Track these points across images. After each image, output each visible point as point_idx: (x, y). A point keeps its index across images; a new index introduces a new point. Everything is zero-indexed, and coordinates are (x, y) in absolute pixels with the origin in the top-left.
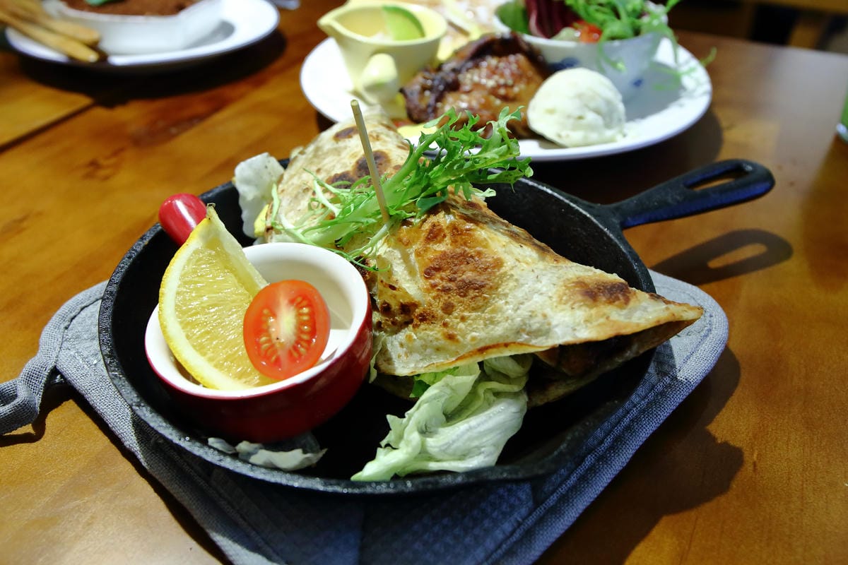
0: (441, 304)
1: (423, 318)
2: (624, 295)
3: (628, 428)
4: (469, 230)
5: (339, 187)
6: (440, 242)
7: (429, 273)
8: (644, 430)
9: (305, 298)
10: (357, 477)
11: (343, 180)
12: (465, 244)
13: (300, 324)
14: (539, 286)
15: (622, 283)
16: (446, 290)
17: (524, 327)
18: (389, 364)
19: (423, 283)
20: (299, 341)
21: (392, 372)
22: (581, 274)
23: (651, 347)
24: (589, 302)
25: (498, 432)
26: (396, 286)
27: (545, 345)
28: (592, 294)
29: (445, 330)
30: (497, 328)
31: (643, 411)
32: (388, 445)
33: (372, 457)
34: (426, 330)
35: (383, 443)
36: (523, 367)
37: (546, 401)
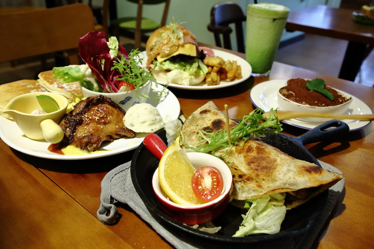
0: (255, 175)
1: (248, 179)
2: (320, 171)
4: (264, 149)
5: (207, 132)
6: (252, 152)
7: (249, 164)
9: (214, 172)
10: (234, 236)
11: (207, 129)
12: (262, 153)
13: (213, 182)
14: (290, 168)
15: (317, 167)
16: (257, 170)
17: (287, 182)
18: (235, 196)
19: (247, 167)
20: (213, 188)
21: (237, 199)
22: (302, 164)
23: (325, 189)
24: (308, 173)
25: (280, 219)
26: (238, 169)
27: (296, 189)
28: (309, 170)
29: (257, 184)
30: (277, 183)
32: (243, 225)
33: (238, 229)
34: (249, 184)
35: (241, 224)
36: (283, 196)
37: (292, 208)
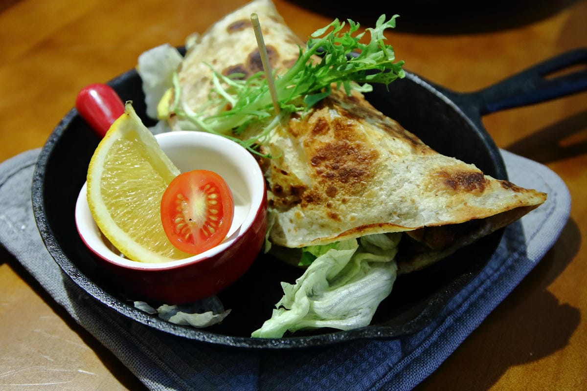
0: (325, 188)
1: (311, 199)
2: (480, 184)
3: (482, 296)
4: (350, 125)
5: (234, 79)
6: (324, 134)
7: (316, 161)
8: (496, 298)
9: (212, 185)
10: (256, 334)
11: (235, 72)
12: (347, 137)
13: (210, 207)
14: (408, 175)
15: (478, 173)
16: (330, 177)
17: (395, 210)
18: (281, 237)
19: (311, 170)
20: (208, 222)
21: (283, 244)
22: (445, 164)
23: (501, 227)
24: (451, 190)
25: (374, 296)
26: (288, 172)
28: (453, 183)
29: (329, 210)
30: (373, 210)
31: (495, 282)
32: (281, 307)
33: (269, 317)
34: (312, 209)
35: (278, 305)
36: (393, 241)
37: (412, 270)
